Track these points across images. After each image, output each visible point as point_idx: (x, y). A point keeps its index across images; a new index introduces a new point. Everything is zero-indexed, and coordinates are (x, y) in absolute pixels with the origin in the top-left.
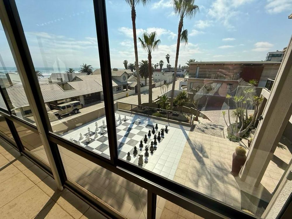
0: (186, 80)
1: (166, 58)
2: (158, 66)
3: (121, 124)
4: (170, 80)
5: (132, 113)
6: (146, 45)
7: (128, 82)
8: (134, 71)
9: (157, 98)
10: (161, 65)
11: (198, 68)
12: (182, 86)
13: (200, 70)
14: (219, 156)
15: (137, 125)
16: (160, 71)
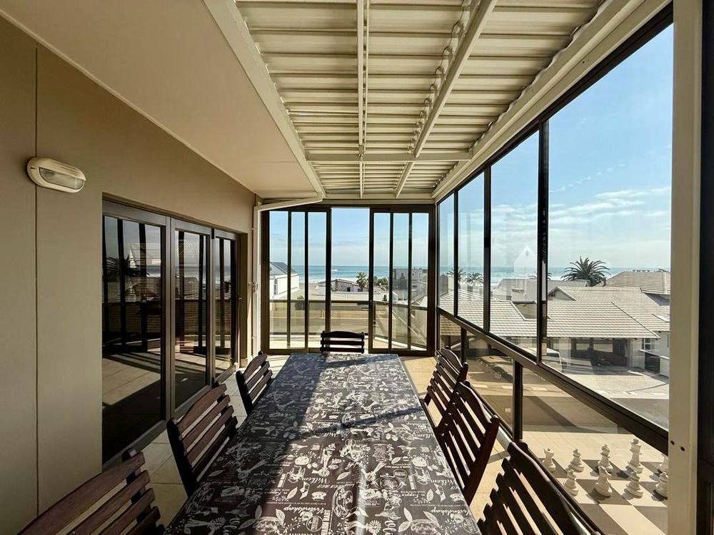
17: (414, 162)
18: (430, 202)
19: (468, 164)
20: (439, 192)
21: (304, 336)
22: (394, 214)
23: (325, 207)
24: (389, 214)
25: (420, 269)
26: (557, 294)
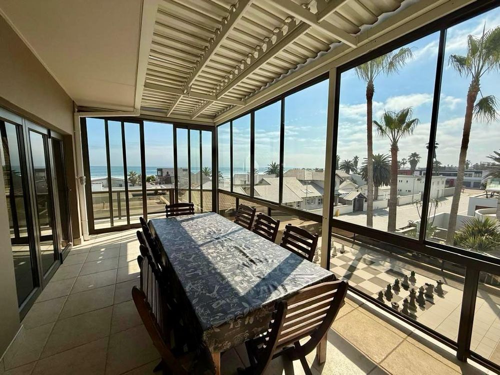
0: (492, 196)
1: (428, 147)
2: (404, 163)
3: (336, 257)
4: (438, 193)
5: (354, 243)
7: (339, 191)
8: (351, 172)
9: (407, 224)
10: (414, 162)
12: (477, 208)
15: (367, 264)
16: (411, 174)
17: (215, 101)
18: (212, 125)
19: (241, 108)
20: (218, 120)
21: (126, 218)
22: (191, 130)
23: (139, 120)
24: (187, 130)
25: (181, 168)
26: (264, 182)
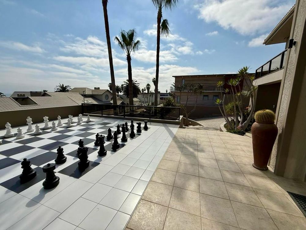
1: (153, 81)
2: (145, 90)
6: (125, 45)
10: (148, 88)
11: (183, 80)
13: (186, 82)
14: (225, 148)
